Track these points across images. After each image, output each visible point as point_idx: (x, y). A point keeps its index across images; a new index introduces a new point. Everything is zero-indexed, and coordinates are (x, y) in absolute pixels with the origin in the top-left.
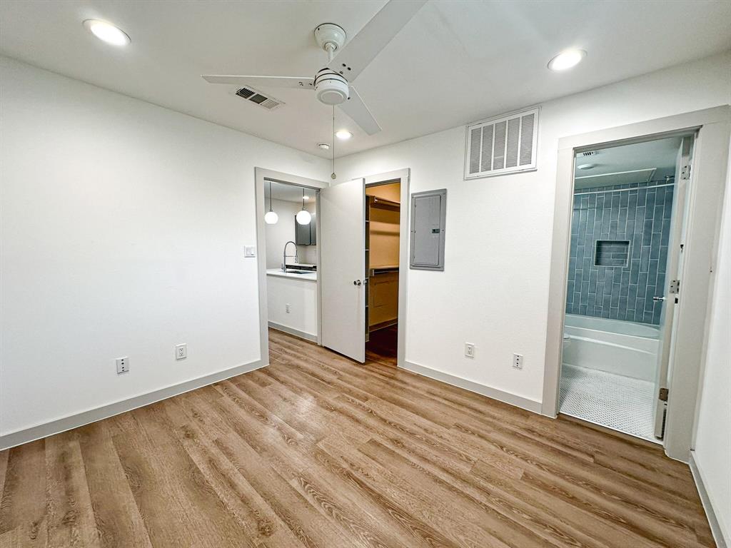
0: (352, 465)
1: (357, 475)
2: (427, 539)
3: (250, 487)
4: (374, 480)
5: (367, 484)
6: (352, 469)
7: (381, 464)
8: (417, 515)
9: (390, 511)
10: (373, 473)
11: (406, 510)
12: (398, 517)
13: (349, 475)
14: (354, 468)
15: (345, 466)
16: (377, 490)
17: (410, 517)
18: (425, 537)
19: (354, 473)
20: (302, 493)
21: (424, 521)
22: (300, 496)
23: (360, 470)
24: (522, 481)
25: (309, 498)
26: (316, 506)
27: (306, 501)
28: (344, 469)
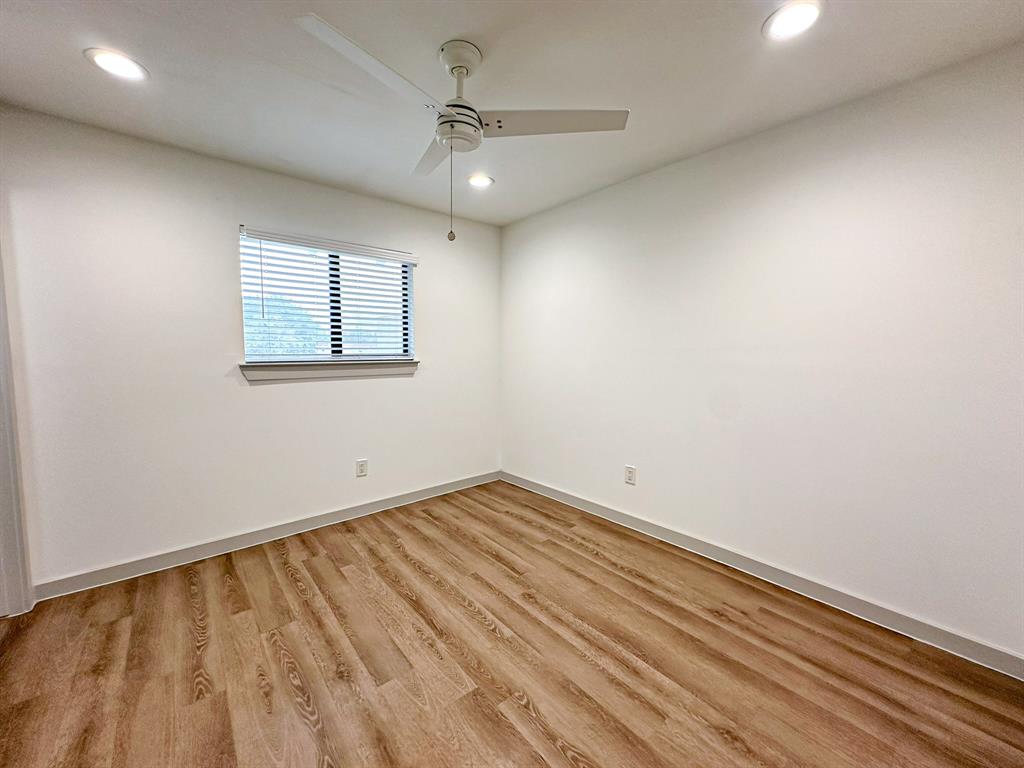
0: (432, 645)
1: (429, 632)
3: (559, 633)
4: (414, 624)
5: (423, 622)
6: (434, 640)
7: (393, 642)
8: (392, 593)
9: (414, 598)
10: (409, 631)
11: (400, 597)
12: (410, 594)
13: (441, 634)
14: (430, 641)
15: (441, 646)
16: (417, 615)
19: (433, 635)
20: (497, 621)
22: (501, 619)
23: (424, 638)
24: (253, 606)
25: (490, 616)
26: (483, 609)
27: (493, 614)
28: (445, 643)
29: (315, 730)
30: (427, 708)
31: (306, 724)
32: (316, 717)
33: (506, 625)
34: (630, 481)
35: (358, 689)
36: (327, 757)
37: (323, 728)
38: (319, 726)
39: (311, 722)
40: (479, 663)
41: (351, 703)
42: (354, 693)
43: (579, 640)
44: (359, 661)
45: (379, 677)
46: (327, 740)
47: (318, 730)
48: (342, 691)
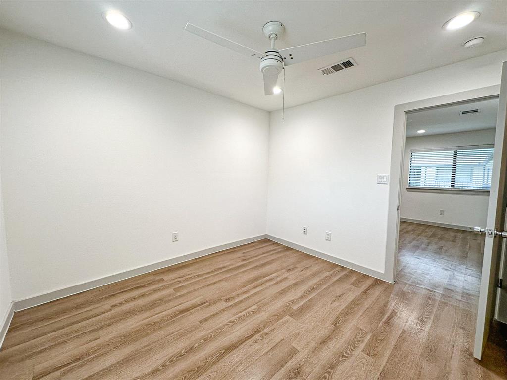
0: (266, 334)
1: (257, 336)
2: (196, 369)
3: (253, 293)
4: (250, 346)
5: (248, 341)
7: (266, 353)
8: (215, 368)
9: (223, 351)
10: (257, 346)
11: (220, 361)
12: (217, 355)
13: (257, 332)
14: (264, 335)
15: (266, 330)
16: (242, 346)
17: (215, 363)
18: (198, 368)
19: (259, 334)
20: (247, 311)
21: (209, 371)
22: (245, 310)
23: (261, 338)
25: (243, 313)
26: (237, 316)
27: (241, 312)
28: (263, 329)
29: (332, 371)
30: (304, 329)
31: (331, 377)
32: (326, 374)
33: (248, 308)
34: (175, 240)
35: (303, 360)
36: (340, 359)
37: (329, 368)
38: (330, 370)
39: (330, 375)
40: (275, 315)
41: (312, 360)
42: (307, 361)
43: (258, 288)
44: (285, 367)
45: (293, 352)
46: (334, 363)
47: (332, 369)
48: (307, 368)
